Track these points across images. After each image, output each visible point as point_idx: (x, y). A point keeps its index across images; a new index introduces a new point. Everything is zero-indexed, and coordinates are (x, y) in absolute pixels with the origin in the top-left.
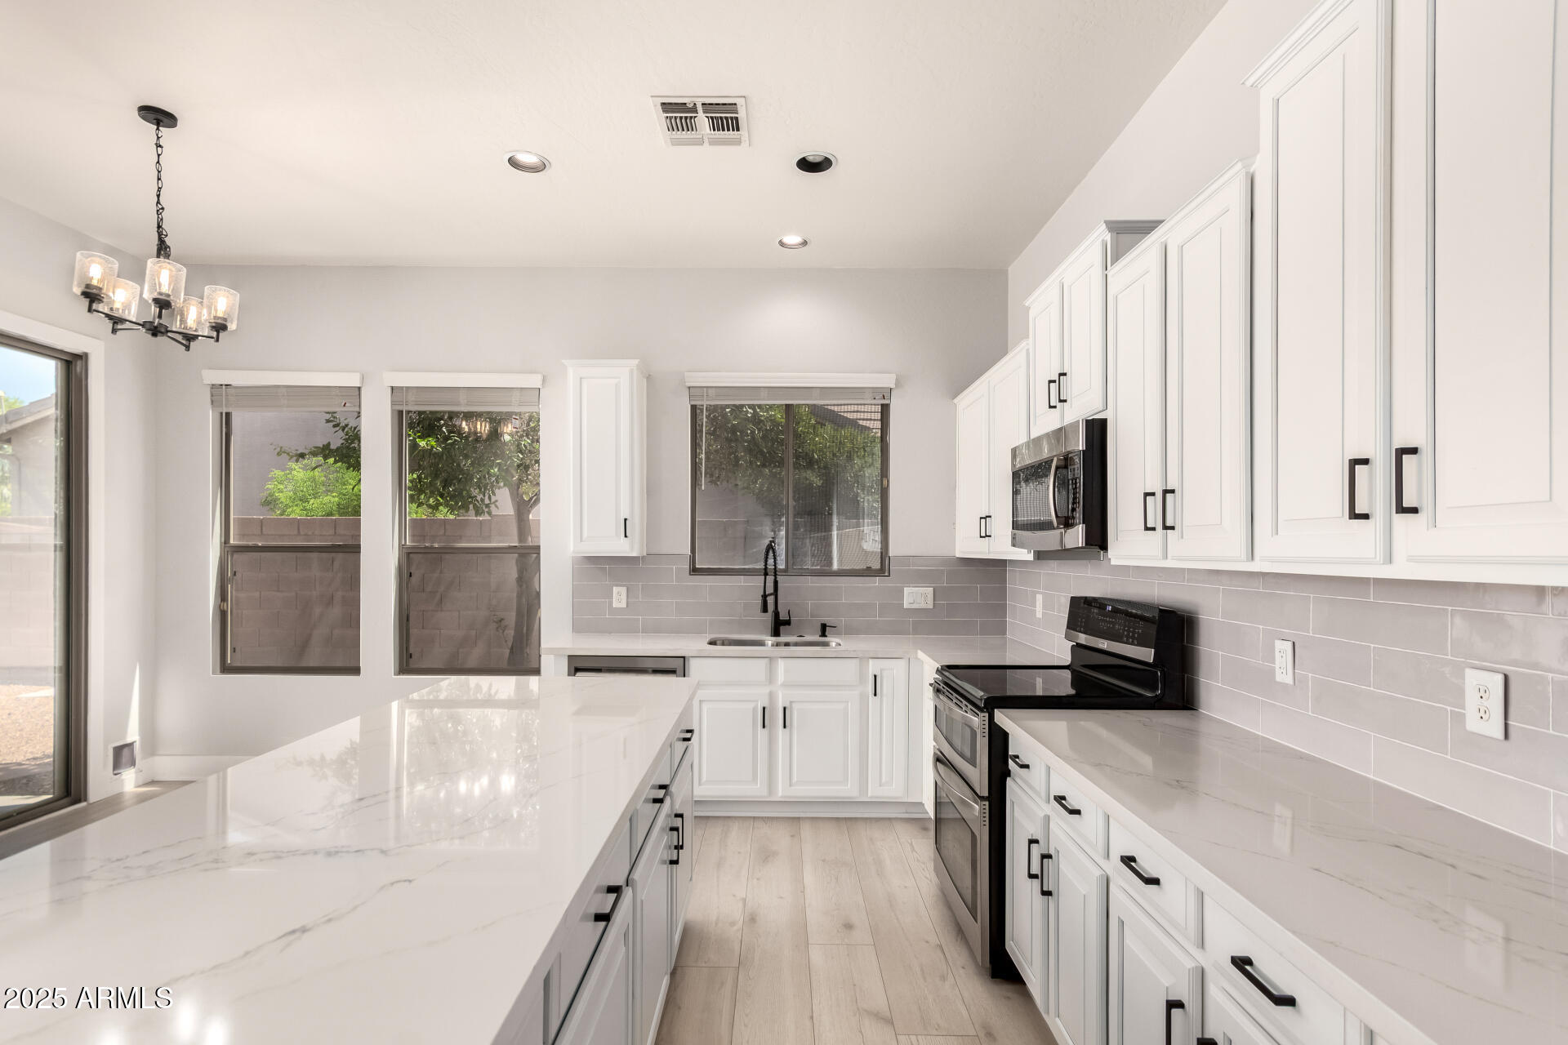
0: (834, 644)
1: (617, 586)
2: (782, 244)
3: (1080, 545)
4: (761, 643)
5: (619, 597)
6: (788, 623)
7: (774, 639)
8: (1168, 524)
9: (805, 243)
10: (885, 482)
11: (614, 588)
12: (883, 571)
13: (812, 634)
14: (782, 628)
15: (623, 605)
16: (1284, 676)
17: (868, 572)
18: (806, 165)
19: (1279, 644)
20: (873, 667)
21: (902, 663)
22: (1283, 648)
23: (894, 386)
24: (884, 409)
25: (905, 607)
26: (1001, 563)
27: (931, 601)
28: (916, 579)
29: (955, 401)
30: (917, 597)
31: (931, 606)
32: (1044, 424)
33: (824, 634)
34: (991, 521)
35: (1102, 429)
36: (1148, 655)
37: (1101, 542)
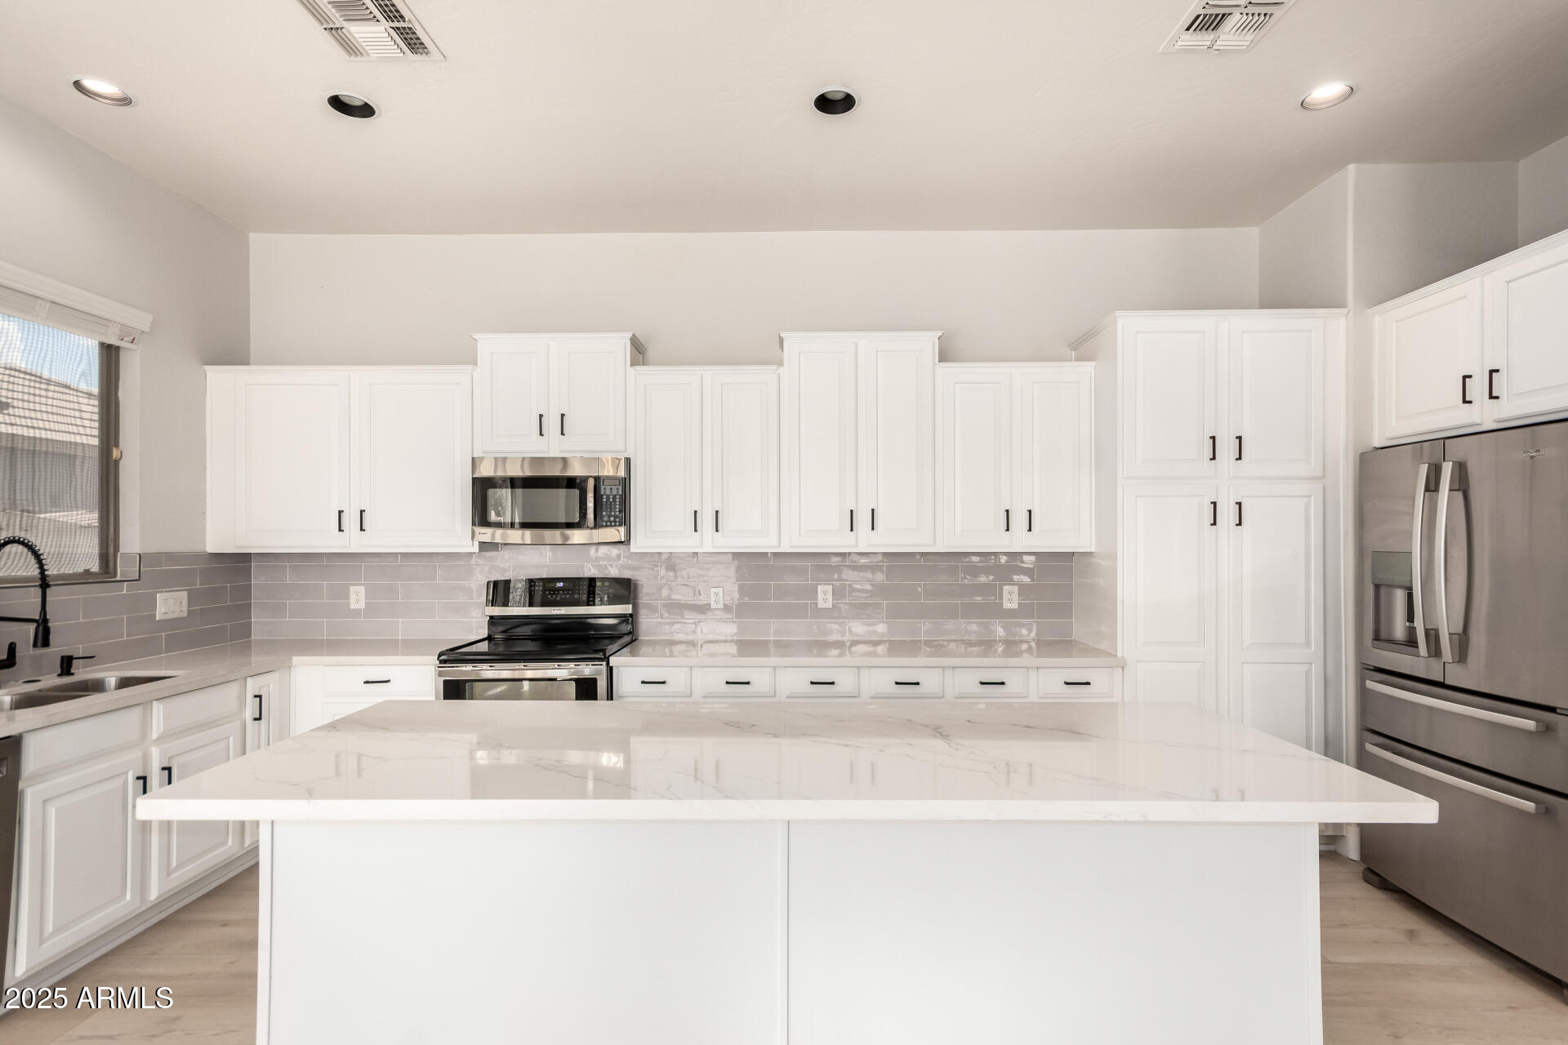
2: (78, 84)
6: (10, 664)
9: (125, 101)
18: (337, 103)
20: (252, 686)
21: (276, 677)
23: (148, 330)
24: (110, 355)
25: (157, 618)
26: (245, 558)
27: (185, 608)
28: (168, 581)
29: (207, 368)
30: (170, 604)
31: (185, 615)
32: (518, 444)
33: (67, 671)
34: (368, 516)
35: (628, 464)
36: (626, 609)
37: (628, 538)
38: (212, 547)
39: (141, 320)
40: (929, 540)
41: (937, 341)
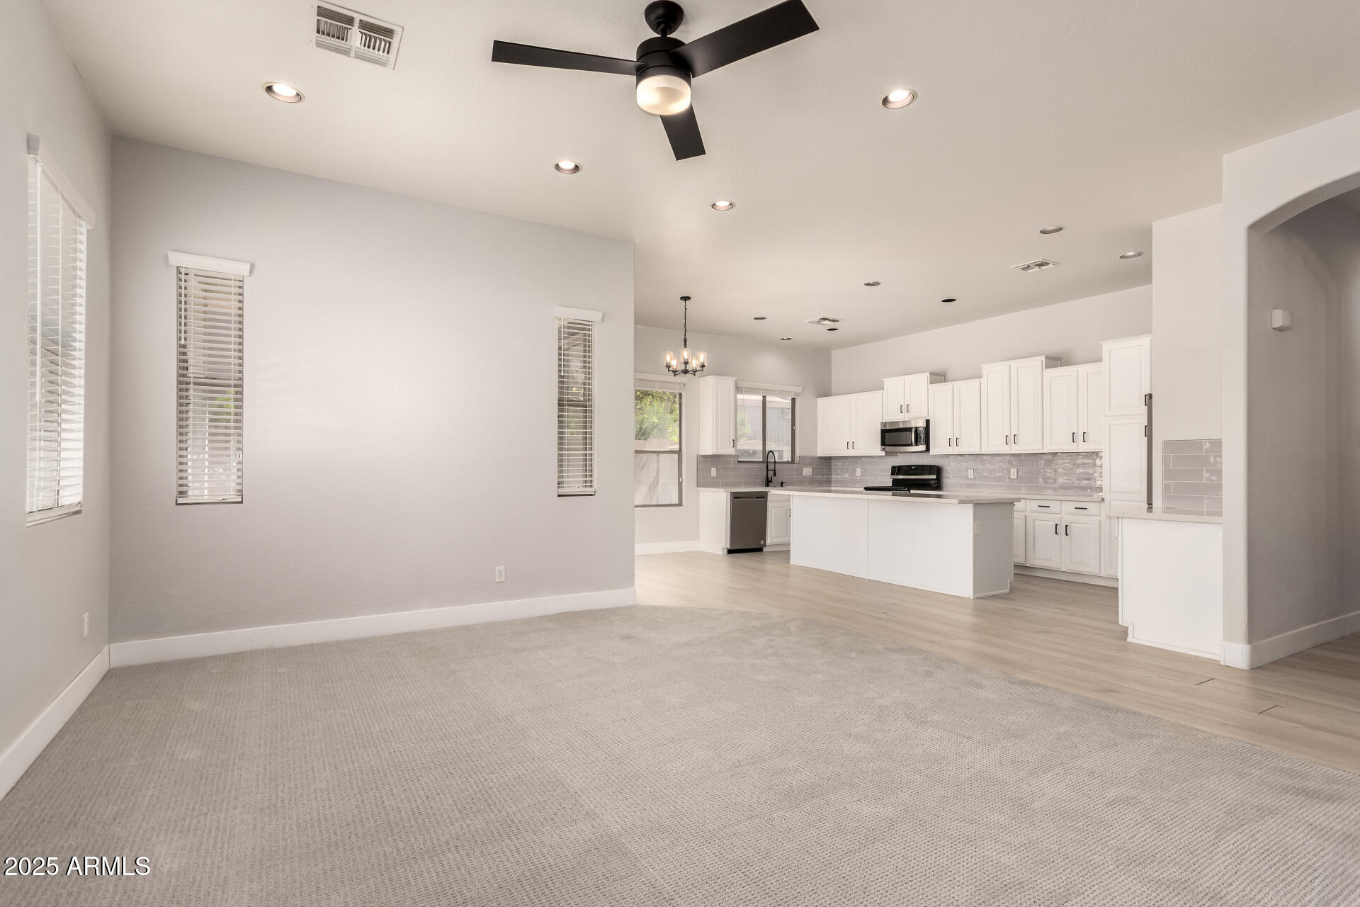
1: (713, 466)
5: (714, 472)
6: (771, 482)
8: (957, 445)
10: (794, 428)
11: (712, 468)
12: (793, 462)
13: (778, 486)
15: (715, 475)
16: (971, 476)
19: (970, 470)
23: (801, 392)
24: (793, 400)
25: (804, 475)
26: (830, 459)
27: (811, 473)
28: (806, 465)
29: (817, 399)
30: (807, 471)
31: (811, 475)
32: (895, 417)
33: (782, 486)
34: (855, 443)
35: (928, 422)
36: (934, 477)
37: (928, 449)
38: (819, 456)
39: (799, 389)
40: (1040, 447)
41: (1044, 360)
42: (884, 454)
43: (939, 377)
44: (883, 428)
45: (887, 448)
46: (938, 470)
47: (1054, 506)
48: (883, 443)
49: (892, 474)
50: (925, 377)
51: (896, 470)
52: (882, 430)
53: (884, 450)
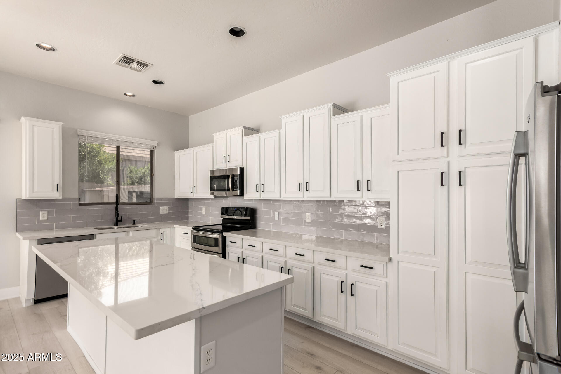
0: (140, 226)
1: (42, 211)
2: (125, 94)
3: (238, 195)
4: (113, 228)
5: (43, 216)
6: (121, 221)
7: (117, 226)
8: (263, 191)
9: (134, 96)
10: (152, 175)
11: (41, 212)
12: (151, 202)
13: (130, 224)
14: (119, 223)
15: (46, 218)
16: (276, 218)
17: (146, 203)
18: (155, 82)
19: (275, 213)
20: (161, 231)
21: (169, 229)
22: (276, 214)
23: (157, 145)
24: (152, 152)
25: (160, 213)
26: (187, 200)
27: (168, 211)
28: (163, 204)
29: (175, 152)
30: (163, 210)
31: (168, 213)
32: (220, 166)
33: (134, 224)
34: (196, 188)
35: (242, 170)
36: (249, 218)
37: (242, 194)
38: (176, 196)
39: (155, 143)
40: (328, 194)
41: (332, 107)
42: (214, 197)
43: (249, 131)
44: (212, 175)
45: (216, 193)
46: (252, 212)
47: (340, 261)
48: (212, 189)
49: (222, 214)
50: (239, 130)
51: (225, 211)
52: (211, 177)
53: (212, 194)
